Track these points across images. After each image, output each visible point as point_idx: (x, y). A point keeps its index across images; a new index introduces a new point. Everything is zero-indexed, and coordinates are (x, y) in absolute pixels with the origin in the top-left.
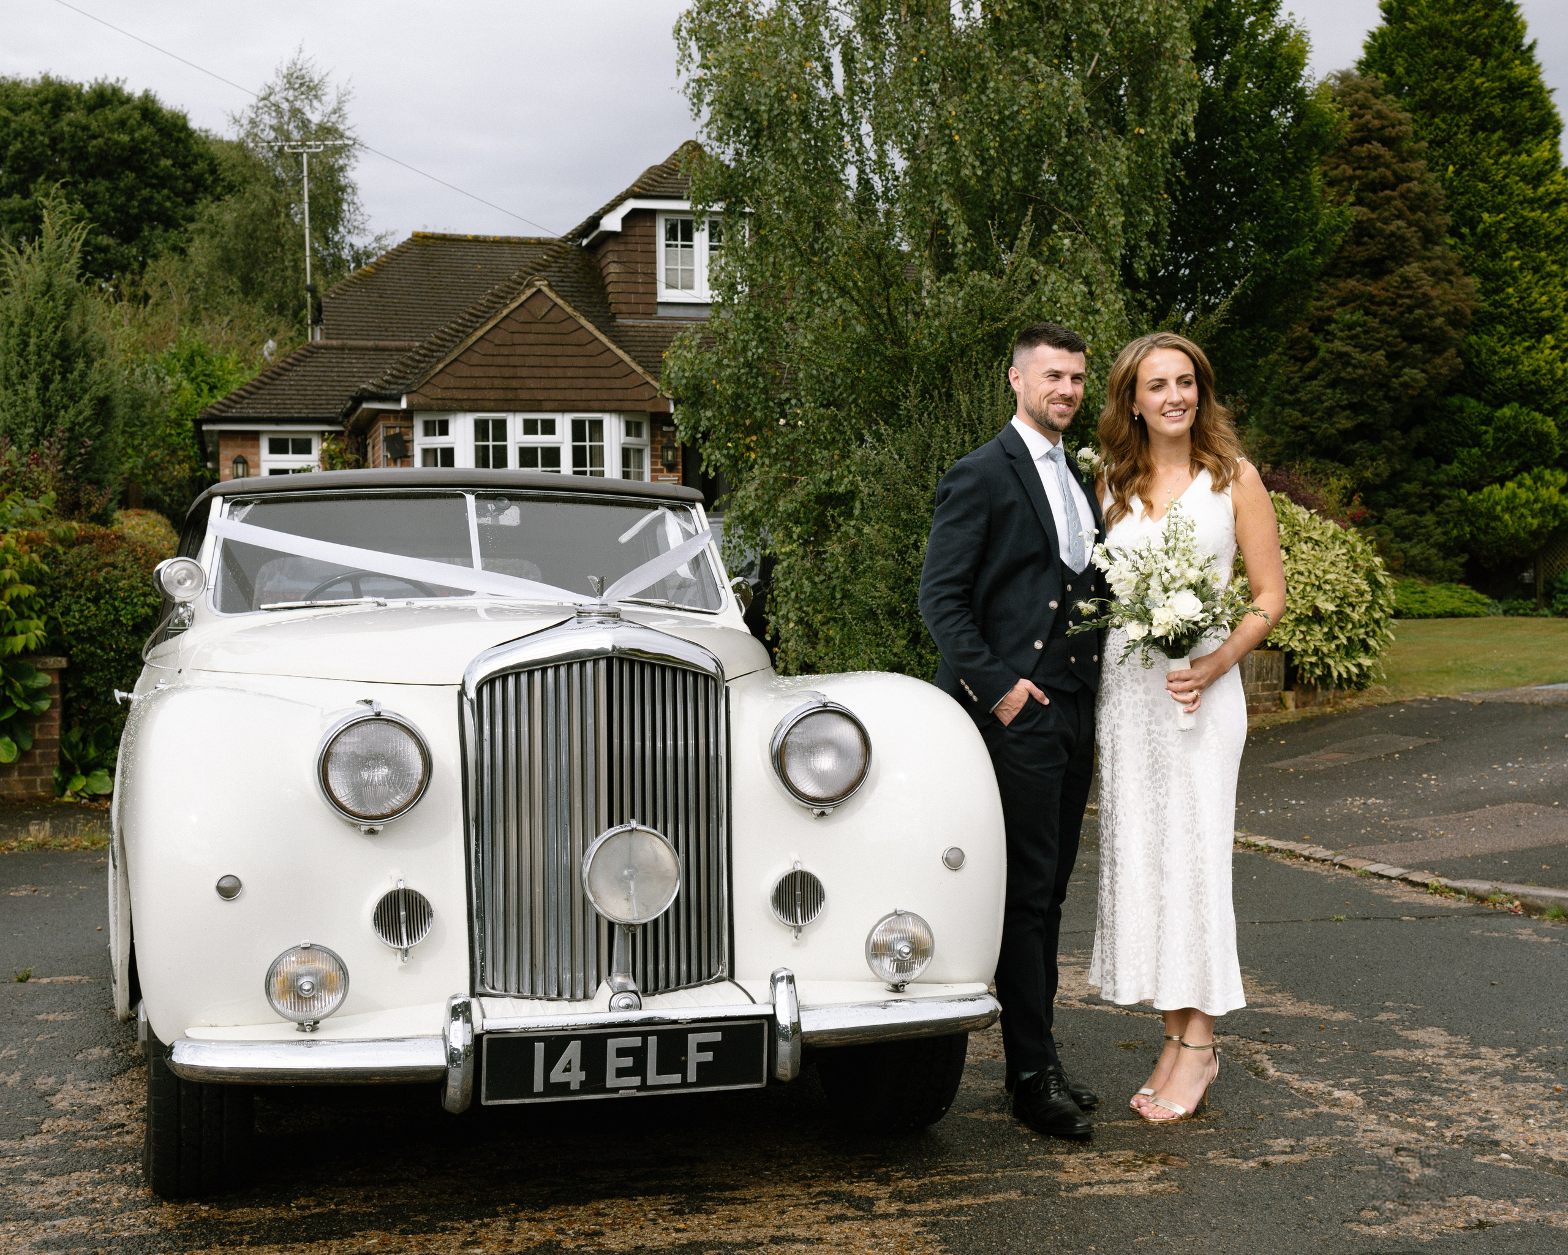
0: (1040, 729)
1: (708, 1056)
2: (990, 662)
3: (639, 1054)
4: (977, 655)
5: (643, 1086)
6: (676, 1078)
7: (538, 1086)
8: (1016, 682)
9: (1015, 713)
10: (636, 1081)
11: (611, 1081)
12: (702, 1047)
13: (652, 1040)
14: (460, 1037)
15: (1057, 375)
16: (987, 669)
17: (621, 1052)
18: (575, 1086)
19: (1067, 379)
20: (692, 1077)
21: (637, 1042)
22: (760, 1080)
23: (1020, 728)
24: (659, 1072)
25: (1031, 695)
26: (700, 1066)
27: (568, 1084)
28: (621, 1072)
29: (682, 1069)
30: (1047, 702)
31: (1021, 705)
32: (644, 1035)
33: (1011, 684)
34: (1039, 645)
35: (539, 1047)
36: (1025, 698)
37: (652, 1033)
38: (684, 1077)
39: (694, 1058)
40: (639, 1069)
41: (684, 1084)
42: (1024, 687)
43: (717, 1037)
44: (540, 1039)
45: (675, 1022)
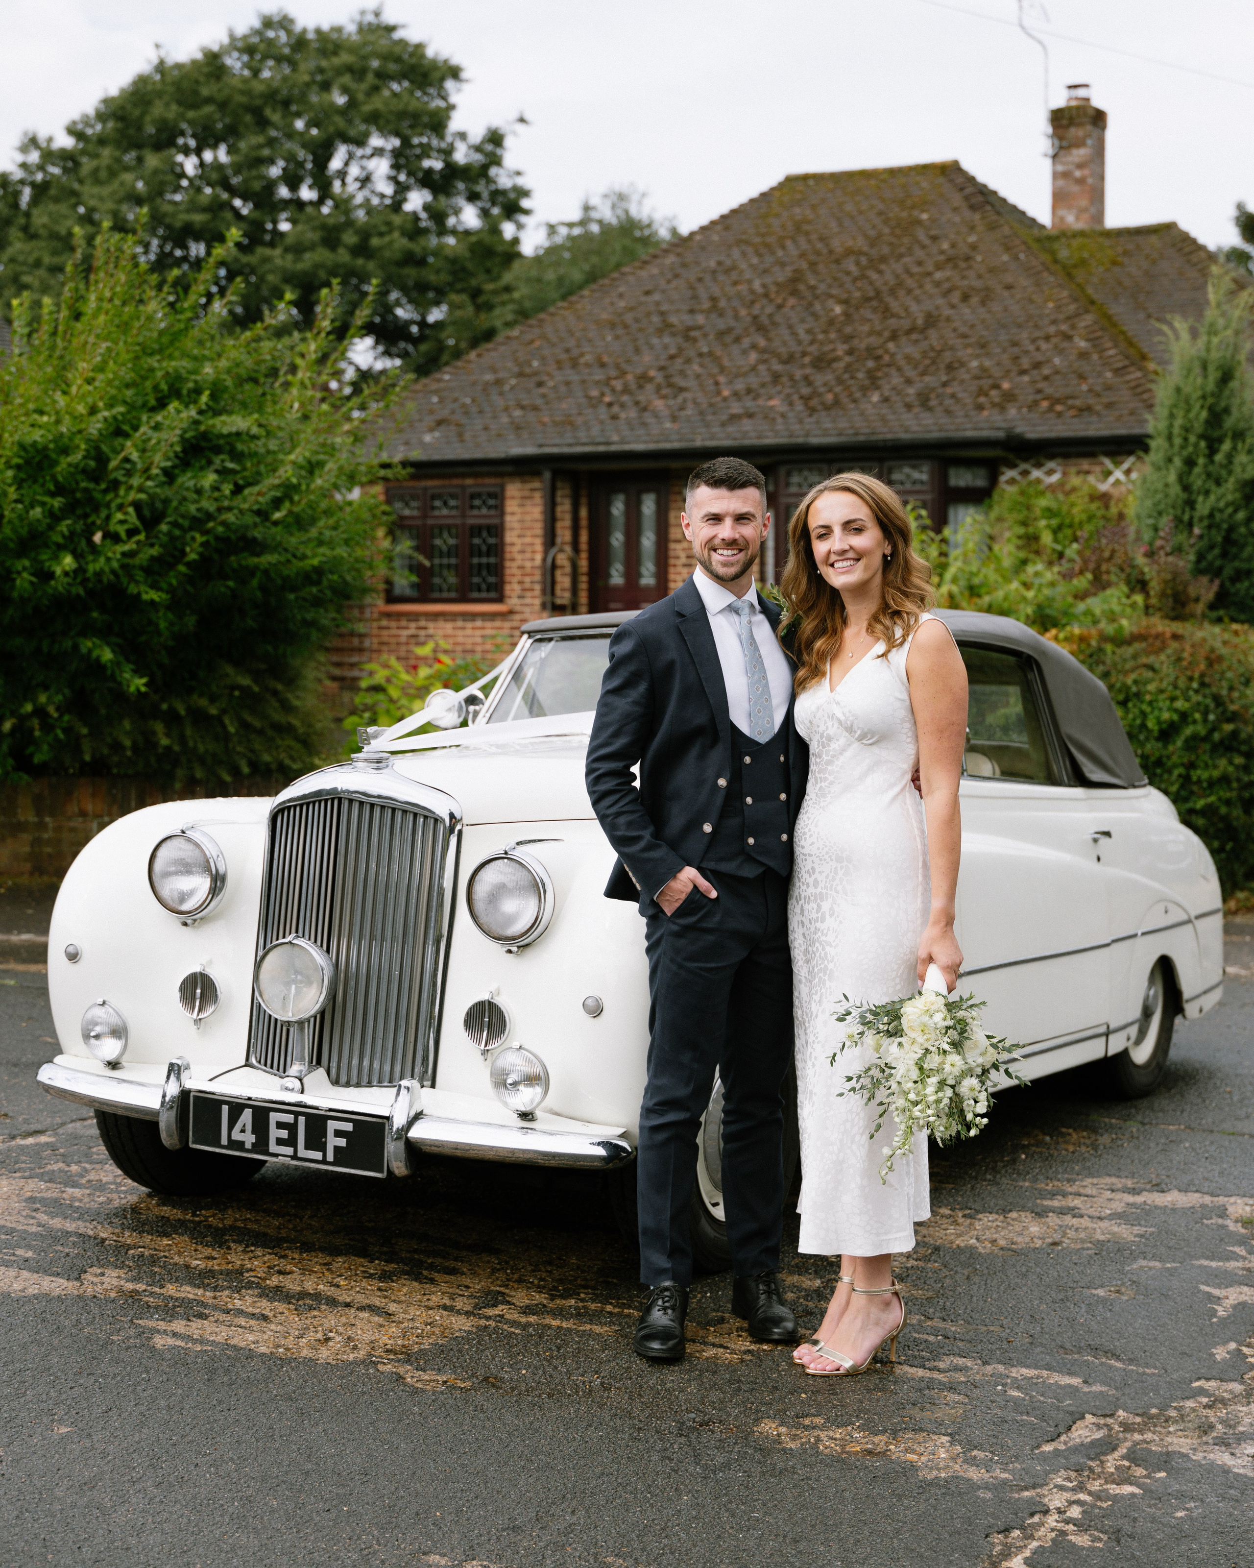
0: (704, 925)
1: (342, 1142)
2: (649, 848)
3: (292, 1128)
4: (639, 838)
5: (295, 1157)
6: (318, 1155)
7: (224, 1141)
8: (680, 870)
9: (677, 905)
10: (289, 1151)
11: (273, 1148)
12: (338, 1133)
13: (302, 1120)
14: (173, 1089)
15: (716, 519)
16: (646, 855)
17: (280, 1125)
18: (248, 1146)
19: (728, 522)
20: (330, 1157)
21: (289, 1118)
22: (381, 1171)
23: (683, 921)
24: (307, 1147)
25: (695, 887)
26: (336, 1148)
27: (243, 1143)
28: (280, 1142)
29: (322, 1148)
30: (714, 894)
31: (683, 897)
32: (297, 1114)
33: (673, 873)
34: (708, 828)
35: (225, 1108)
36: (691, 887)
37: (302, 1114)
38: (325, 1156)
39: (333, 1142)
40: (291, 1141)
41: (324, 1161)
42: (689, 875)
43: (348, 1127)
44: (226, 1102)
45: (317, 1108)
